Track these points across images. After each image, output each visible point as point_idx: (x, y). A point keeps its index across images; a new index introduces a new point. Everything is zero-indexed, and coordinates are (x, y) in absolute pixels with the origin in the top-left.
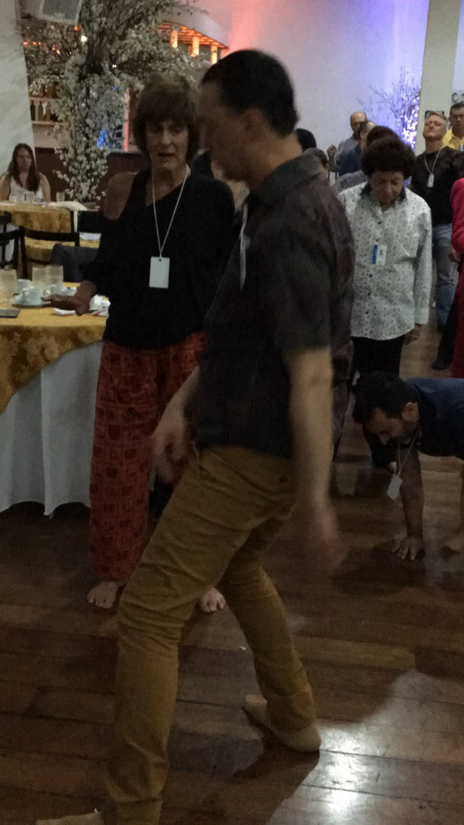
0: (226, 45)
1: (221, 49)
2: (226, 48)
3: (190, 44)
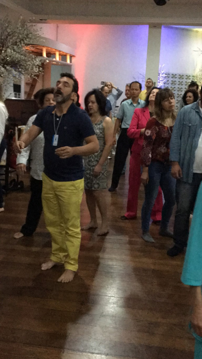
0: (74, 55)
1: (71, 56)
2: (74, 56)
3: (55, 54)
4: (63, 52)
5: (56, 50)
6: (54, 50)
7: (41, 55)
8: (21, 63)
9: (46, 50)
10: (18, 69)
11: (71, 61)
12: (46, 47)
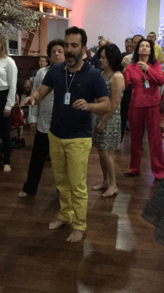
1: (68, 11)
2: (71, 10)
3: (51, 9)
4: (60, 7)
5: (52, 4)
6: (51, 5)
7: (38, 9)
8: (19, 18)
9: (43, 4)
10: (16, 24)
11: (67, 16)
12: (43, 1)
